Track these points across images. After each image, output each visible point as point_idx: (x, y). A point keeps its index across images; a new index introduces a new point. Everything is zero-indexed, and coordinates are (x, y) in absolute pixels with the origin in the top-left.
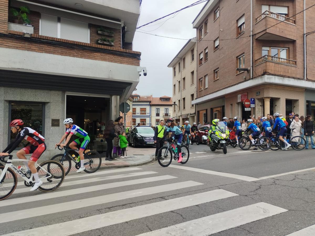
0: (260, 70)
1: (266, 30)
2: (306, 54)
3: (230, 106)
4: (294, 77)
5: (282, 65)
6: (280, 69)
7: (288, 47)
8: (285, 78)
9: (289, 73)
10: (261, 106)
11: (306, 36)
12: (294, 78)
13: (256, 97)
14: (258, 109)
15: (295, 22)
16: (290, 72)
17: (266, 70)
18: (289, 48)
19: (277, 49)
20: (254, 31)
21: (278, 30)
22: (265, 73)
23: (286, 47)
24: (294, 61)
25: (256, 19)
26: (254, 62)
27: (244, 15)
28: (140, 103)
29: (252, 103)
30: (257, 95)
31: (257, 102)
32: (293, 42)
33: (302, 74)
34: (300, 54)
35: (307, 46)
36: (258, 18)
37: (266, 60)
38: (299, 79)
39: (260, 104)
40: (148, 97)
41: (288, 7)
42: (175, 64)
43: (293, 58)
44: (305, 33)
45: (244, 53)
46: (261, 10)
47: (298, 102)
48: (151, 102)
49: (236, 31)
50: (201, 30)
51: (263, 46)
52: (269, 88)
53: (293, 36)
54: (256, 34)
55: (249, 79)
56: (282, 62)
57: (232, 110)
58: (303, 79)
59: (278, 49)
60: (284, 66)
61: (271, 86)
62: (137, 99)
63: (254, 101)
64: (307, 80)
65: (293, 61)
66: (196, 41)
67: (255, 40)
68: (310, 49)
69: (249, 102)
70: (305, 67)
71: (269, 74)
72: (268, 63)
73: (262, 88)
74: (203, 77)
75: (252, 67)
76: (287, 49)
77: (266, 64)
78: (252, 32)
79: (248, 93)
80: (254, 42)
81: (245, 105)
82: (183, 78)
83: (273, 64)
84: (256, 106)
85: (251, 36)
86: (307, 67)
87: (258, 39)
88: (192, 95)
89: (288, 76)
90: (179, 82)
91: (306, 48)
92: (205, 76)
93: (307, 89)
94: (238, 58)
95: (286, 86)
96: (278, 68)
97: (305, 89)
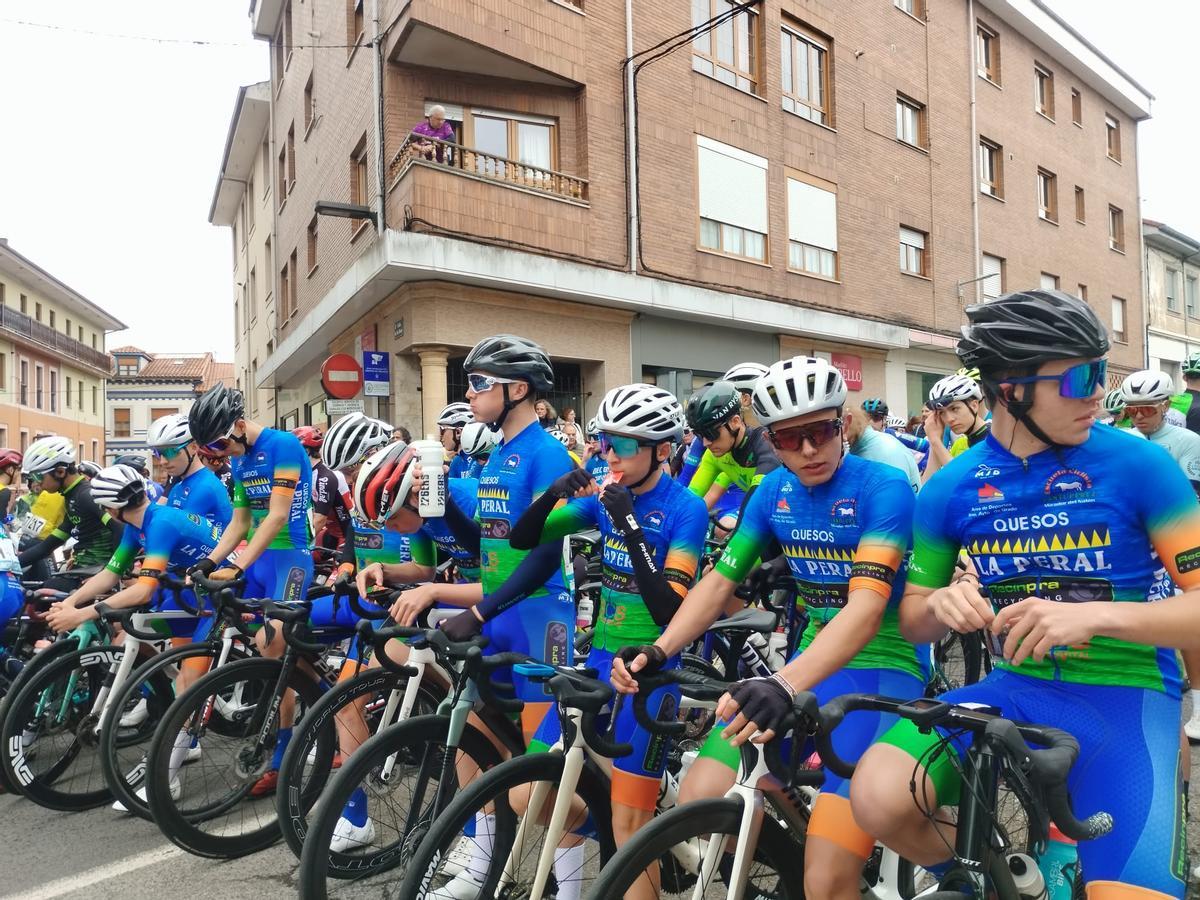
1: (411, 2)
2: (637, 157)
4: (573, 253)
5: (510, 195)
6: (499, 214)
7: (552, 114)
8: (505, 253)
9: (546, 233)
11: (636, 73)
12: (572, 259)
13: (392, 346)
14: (407, 407)
16: (551, 229)
17: (412, 207)
18: (556, 119)
19: (505, 122)
20: (380, 19)
21: (481, 17)
22: (409, 224)
23: (543, 112)
24: (577, 181)
26: (388, 172)
28: (151, 388)
29: (371, 377)
30: (398, 337)
32: (573, 91)
33: (623, 245)
34: (609, 152)
35: (639, 118)
38: (599, 264)
39: (415, 380)
40: (189, 362)
42: (236, 213)
43: (577, 166)
44: (630, 55)
45: (365, 132)
47: (600, 372)
51: (428, 99)
52: (432, 299)
53: (570, 64)
54: (386, 36)
58: (622, 268)
59: (507, 120)
60: (518, 197)
61: (441, 288)
62: (135, 368)
63: (385, 362)
64: (645, 271)
65: (568, 179)
66: (270, 100)
67: (386, 64)
68: (659, 135)
69: (356, 373)
70: (634, 212)
71: (431, 228)
72: (424, 177)
73: (406, 298)
74: (288, 260)
75: (383, 197)
76: (552, 123)
77: (414, 179)
78: (375, 24)
79: (376, 326)
80: (385, 73)
81: (326, 385)
82: (251, 270)
83: (456, 183)
84: (397, 390)
85: (375, 47)
86: (642, 212)
87: (401, 58)
88: (270, 345)
89: (540, 248)
90: (245, 288)
91: (636, 128)
92: (294, 257)
93: (644, 314)
94: (359, 159)
95: (528, 294)
96: (483, 206)
97: (633, 314)
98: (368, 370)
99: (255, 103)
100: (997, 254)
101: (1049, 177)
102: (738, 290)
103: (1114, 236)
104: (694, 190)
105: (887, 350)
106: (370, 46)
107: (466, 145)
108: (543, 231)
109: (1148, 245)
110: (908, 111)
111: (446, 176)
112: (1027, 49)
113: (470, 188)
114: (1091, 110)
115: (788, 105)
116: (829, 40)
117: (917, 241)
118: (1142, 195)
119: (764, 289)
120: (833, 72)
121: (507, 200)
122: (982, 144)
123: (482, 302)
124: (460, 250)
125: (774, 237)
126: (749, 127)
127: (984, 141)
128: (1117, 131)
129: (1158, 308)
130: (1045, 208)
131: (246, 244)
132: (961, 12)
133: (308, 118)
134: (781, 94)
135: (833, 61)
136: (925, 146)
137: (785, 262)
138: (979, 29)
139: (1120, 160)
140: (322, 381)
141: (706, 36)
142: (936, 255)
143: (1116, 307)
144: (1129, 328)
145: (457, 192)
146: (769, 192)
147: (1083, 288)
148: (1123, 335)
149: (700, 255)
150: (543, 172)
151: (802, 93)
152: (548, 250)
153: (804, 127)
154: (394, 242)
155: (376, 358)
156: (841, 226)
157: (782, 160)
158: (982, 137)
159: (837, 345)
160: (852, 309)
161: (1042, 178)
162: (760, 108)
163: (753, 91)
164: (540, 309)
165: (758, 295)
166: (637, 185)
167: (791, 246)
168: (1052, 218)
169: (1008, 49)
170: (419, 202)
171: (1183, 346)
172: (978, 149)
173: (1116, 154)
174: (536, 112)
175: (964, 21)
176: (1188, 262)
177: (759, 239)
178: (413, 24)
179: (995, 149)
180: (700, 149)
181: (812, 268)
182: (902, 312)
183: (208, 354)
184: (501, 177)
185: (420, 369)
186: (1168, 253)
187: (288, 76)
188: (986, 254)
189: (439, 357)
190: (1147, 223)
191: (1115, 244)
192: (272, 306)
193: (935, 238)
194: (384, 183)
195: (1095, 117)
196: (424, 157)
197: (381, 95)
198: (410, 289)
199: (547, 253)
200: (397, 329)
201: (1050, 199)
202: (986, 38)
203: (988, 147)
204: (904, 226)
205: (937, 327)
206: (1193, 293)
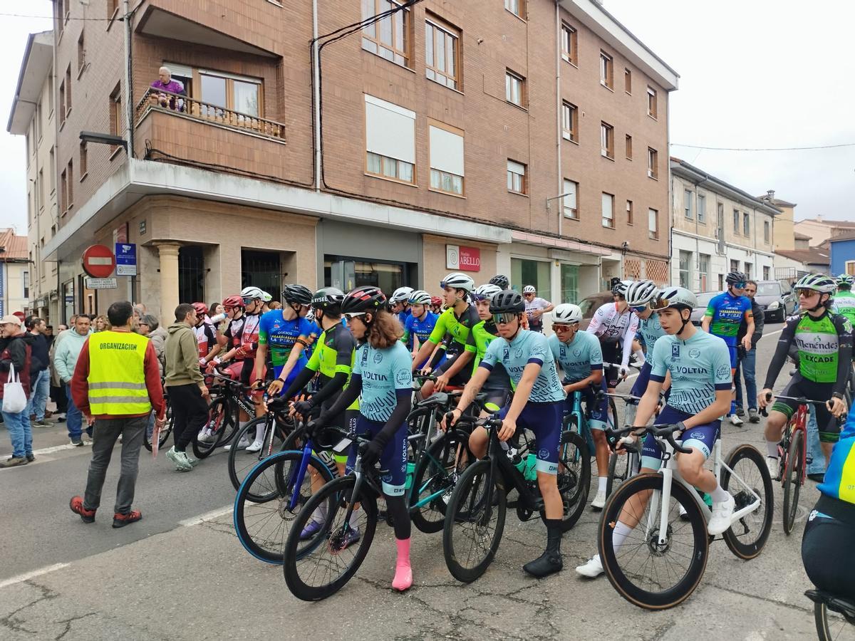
2: (321, 109)
4: (274, 175)
5: (226, 133)
6: (217, 146)
7: (258, 75)
8: (221, 176)
9: (253, 161)
10: (158, 270)
11: (320, 50)
12: (273, 180)
13: (139, 240)
14: (149, 283)
16: (257, 158)
17: (152, 142)
18: (262, 79)
19: (224, 80)
20: (131, 1)
22: (148, 154)
23: (252, 74)
24: (277, 125)
26: (135, 112)
29: (122, 262)
30: (142, 233)
32: (275, 61)
33: (308, 170)
34: (301, 105)
35: (322, 81)
37: (153, 108)
38: (293, 184)
39: (157, 264)
42: (28, 126)
43: (277, 113)
44: (316, 37)
47: (293, 260)
48: (5, 249)
49: (109, 4)
50: (61, 4)
51: (165, 61)
52: (166, 207)
53: (271, 42)
54: (133, 14)
58: (309, 187)
59: (225, 78)
60: (231, 134)
63: (133, 250)
64: (326, 189)
66: (53, 45)
67: (133, 34)
68: (338, 93)
69: (110, 259)
70: (318, 148)
71: (165, 157)
72: (160, 120)
73: (147, 206)
74: (67, 166)
75: (132, 130)
76: (259, 82)
77: (153, 122)
78: (125, 5)
79: (128, 224)
80: (133, 40)
81: (87, 268)
82: (39, 171)
83: (185, 123)
84: (142, 271)
85: (126, 22)
86: (324, 147)
87: (144, 31)
88: (53, 228)
89: (248, 172)
90: (35, 183)
91: (320, 88)
92: (70, 164)
93: (326, 219)
94: (116, 99)
95: (240, 205)
96: (205, 141)
97: (318, 219)
98: (120, 257)
99: (41, 46)
100: (573, 180)
101: (609, 128)
102: (394, 204)
103: (652, 168)
104: (361, 132)
105: (498, 244)
106: (122, 20)
107: (195, 98)
108: (251, 160)
109: (673, 174)
110: (515, 81)
111: (177, 120)
112: (596, 40)
113: (195, 128)
114: (638, 83)
115: (430, 75)
116: (460, 30)
117: (520, 170)
118: (670, 142)
119: (413, 202)
120: (462, 53)
121: (224, 138)
122: (564, 104)
123: (204, 210)
124: (186, 173)
125: (419, 166)
126: (402, 90)
127: (565, 103)
128: (655, 97)
129: (679, 216)
130: (606, 149)
131: (36, 150)
132: (552, 15)
133: (80, 63)
134: (425, 66)
135: (462, 45)
136: (525, 105)
137: (428, 183)
138: (563, 27)
139: (656, 118)
140: (83, 265)
141: (372, 27)
142: (531, 180)
143: (652, 215)
144: (660, 229)
145: (186, 131)
146: (416, 135)
147: (630, 202)
148: (655, 234)
149: (368, 178)
150: (251, 118)
151: (441, 67)
152: (255, 174)
153: (441, 90)
154: (135, 168)
155: (126, 248)
156: (466, 159)
157: (426, 113)
158: (564, 100)
159: (463, 241)
160: (474, 216)
161: (605, 129)
162: (410, 76)
163: (406, 65)
164: (249, 215)
165: (408, 207)
166: (321, 128)
167: (432, 172)
168: (610, 156)
169: (583, 40)
170: (156, 137)
171: (694, 240)
172: (561, 109)
173: (654, 114)
174: (247, 74)
175: (553, 21)
176: (699, 186)
177: (409, 168)
178: (151, 9)
179: (573, 109)
180: (367, 105)
182: (508, 219)
183: (10, 229)
184: (220, 120)
185: (159, 257)
186: (687, 180)
187: (66, 29)
188: (565, 179)
189: (173, 248)
190: (673, 160)
191: (652, 174)
192: (55, 200)
193: (531, 168)
194: (132, 121)
195: (641, 88)
196: (160, 106)
197: (130, 56)
198: (150, 200)
199: (254, 175)
200: (142, 228)
201: (610, 143)
202: (569, 32)
203: (568, 107)
204: (509, 159)
205: (532, 228)
206: (702, 206)
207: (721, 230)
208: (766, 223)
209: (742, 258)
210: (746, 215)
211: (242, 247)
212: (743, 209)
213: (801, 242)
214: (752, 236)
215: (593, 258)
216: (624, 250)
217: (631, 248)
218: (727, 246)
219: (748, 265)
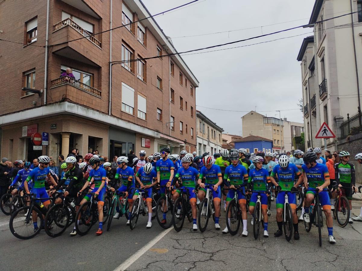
0: (57, 94)
1: (67, 43)
2: (111, 86)
3: (9, 142)
4: (98, 110)
5: (86, 94)
6: (84, 98)
7: (92, 73)
8: (89, 110)
9: (93, 104)
10: (56, 144)
11: (112, 66)
13: (50, 132)
14: (52, 149)
15: (101, 45)
17: (66, 95)
18: (93, 74)
19: (80, 73)
20: (50, 41)
21: (82, 48)
22: (64, 100)
23: (90, 72)
24: (99, 91)
25: (54, 26)
26: (50, 83)
27: (36, 17)
29: (44, 140)
30: (52, 129)
31: (51, 138)
32: (98, 68)
33: (107, 108)
34: (105, 84)
35: (112, 77)
36: (56, 25)
37: (66, 83)
38: (103, 113)
39: (56, 141)
41: (93, 25)
43: (98, 87)
44: (111, 61)
45: (35, 68)
46: (61, 17)
47: (101, 141)
49: (24, 37)
51: (62, 65)
52: (69, 120)
53: (99, 62)
54: (53, 46)
55: (42, 106)
56: (86, 90)
57: (12, 148)
58: (108, 114)
60: (88, 94)
63: (48, 136)
64: (112, 115)
65: (97, 91)
67: (51, 53)
68: (115, 81)
69: (41, 138)
70: (110, 101)
72: (69, 87)
77: (67, 88)
78: (47, 41)
80: (50, 56)
81: (33, 142)
84: (50, 143)
85: (46, 48)
86: (112, 100)
87: (56, 53)
91: (111, 79)
95: (89, 120)
96: (80, 96)
97: (109, 126)
98: (44, 138)
100: (173, 116)
101: (181, 99)
103: (191, 113)
104: (121, 96)
105: (155, 138)
109: (197, 116)
111: (72, 87)
112: (178, 68)
114: (189, 84)
115: (138, 76)
116: (146, 62)
117: (159, 111)
118: (196, 105)
119: (134, 121)
120: (146, 70)
121: (85, 95)
124: (80, 108)
125: (135, 109)
126: (131, 81)
128: (192, 89)
129: (198, 131)
134: (137, 73)
135: (146, 67)
136: (161, 89)
137: (137, 115)
138: (171, 63)
142: (163, 116)
143: (192, 130)
144: (194, 135)
145: (75, 92)
146: (135, 98)
147: (187, 125)
148: (192, 137)
149: (122, 112)
152: (93, 109)
153: (141, 82)
154: (68, 105)
155: (46, 134)
156: (147, 107)
157: (137, 90)
158: (171, 88)
159: (146, 136)
160: (149, 128)
162: (133, 76)
163: (131, 71)
166: (111, 93)
167: (138, 111)
168: (182, 108)
169: (175, 68)
170: (68, 94)
171: (202, 140)
173: (192, 95)
175: (168, 59)
176: (203, 121)
177: (132, 109)
179: (173, 91)
180: (122, 86)
181: (141, 117)
186: (200, 118)
188: (171, 116)
189: (68, 135)
190: (197, 111)
191: (191, 115)
193: (163, 111)
194: (47, 85)
195: (189, 86)
197: (48, 61)
200: (53, 127)
201: (181, 103)
204: (158, 108)
205: (163, 133)
206: (204, 128)
207: (209, 136)
208: (219, 135)
209: (214, 147)
210: (214, 132)
211: (89, 136)
212: (214, 130)
213: (224, 142)
214: (216, 139)
215: (178, 144)
216: (185, 142)
217: (187, 141)
218: (210, 142)
219: (215, 149)
